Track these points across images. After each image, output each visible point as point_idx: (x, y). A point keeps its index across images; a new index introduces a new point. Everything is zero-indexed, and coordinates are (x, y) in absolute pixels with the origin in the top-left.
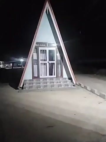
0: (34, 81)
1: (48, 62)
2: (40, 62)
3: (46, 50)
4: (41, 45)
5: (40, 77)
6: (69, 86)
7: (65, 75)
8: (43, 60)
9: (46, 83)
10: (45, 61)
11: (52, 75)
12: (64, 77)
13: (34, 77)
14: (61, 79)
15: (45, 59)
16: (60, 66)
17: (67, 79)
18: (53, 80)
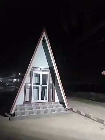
0: (25, 106)
1: (41, 86)
2: (33, 86)
3: (39, 74)
4: (34, 69)
5: (32, 102)
6: (62, 111)
7: (57, 100)
8: (35, 83)
9: (38, 109)
10: (37, 85)
11: (44, 100)
12: (55, 101)
13: (25, 102)
14: (53, 104)
15: (38, 83)
16: (52, 89)
17: (59, 104)
18: (45, 104)
